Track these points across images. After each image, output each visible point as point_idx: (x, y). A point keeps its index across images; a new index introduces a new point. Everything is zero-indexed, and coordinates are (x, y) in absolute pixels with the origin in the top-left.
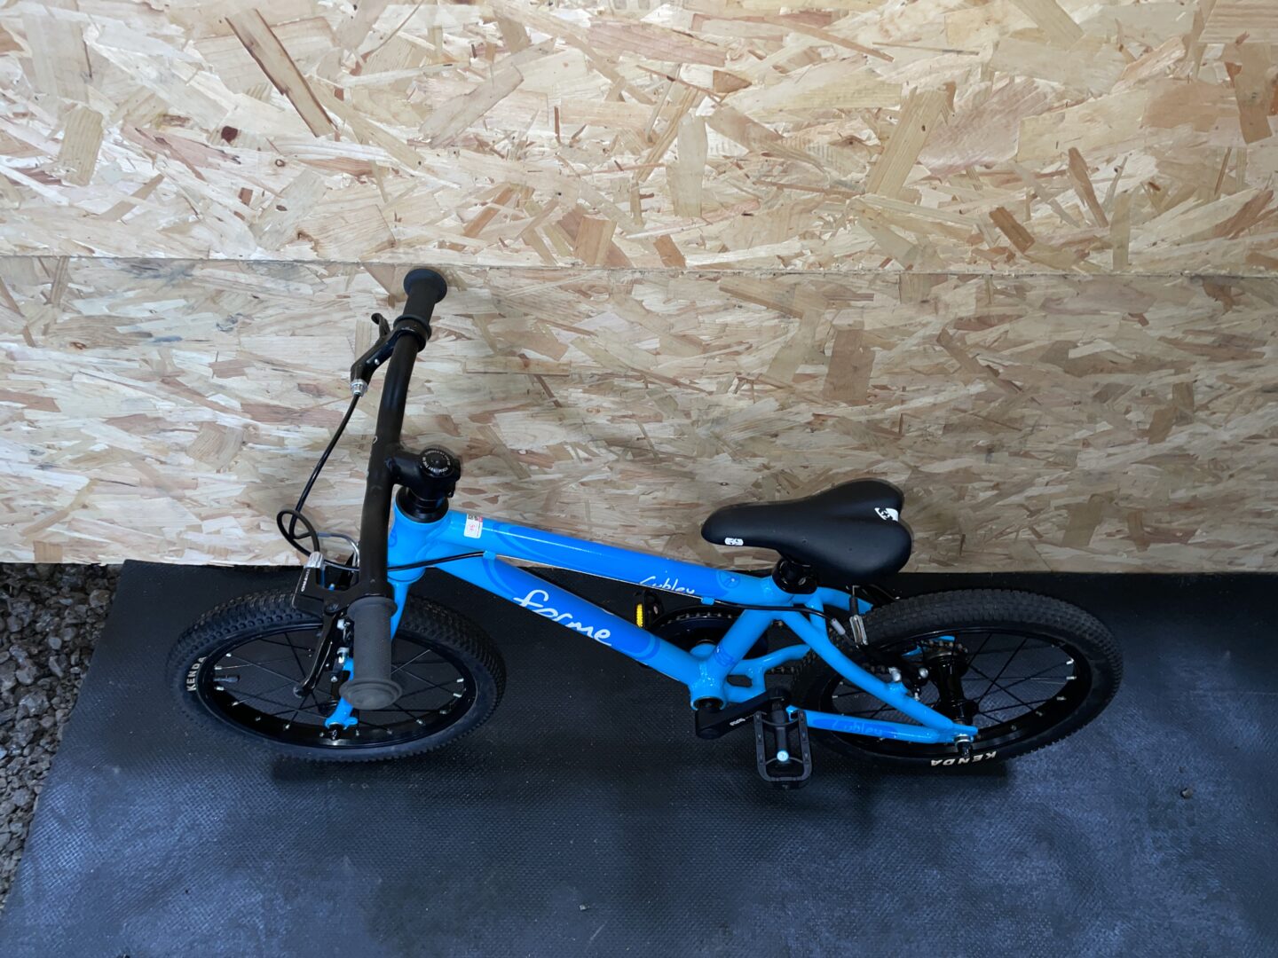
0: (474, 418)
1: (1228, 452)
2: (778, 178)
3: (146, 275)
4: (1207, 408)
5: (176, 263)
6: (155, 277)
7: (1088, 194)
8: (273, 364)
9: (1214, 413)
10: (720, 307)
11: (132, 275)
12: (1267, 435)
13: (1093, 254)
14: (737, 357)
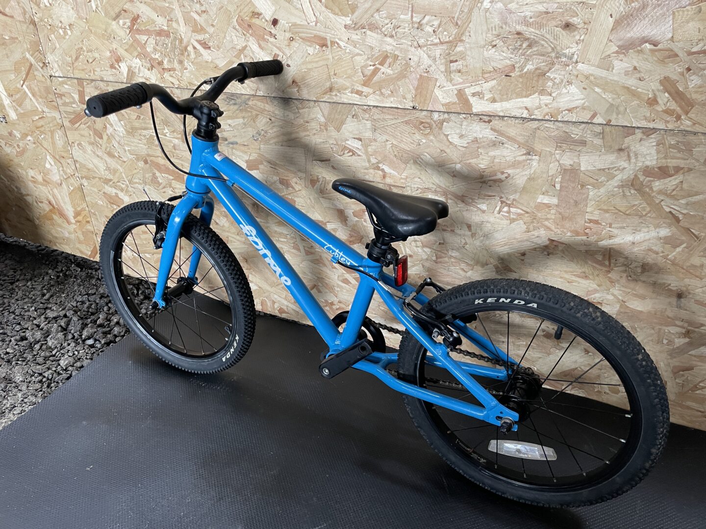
6: (235, 104)
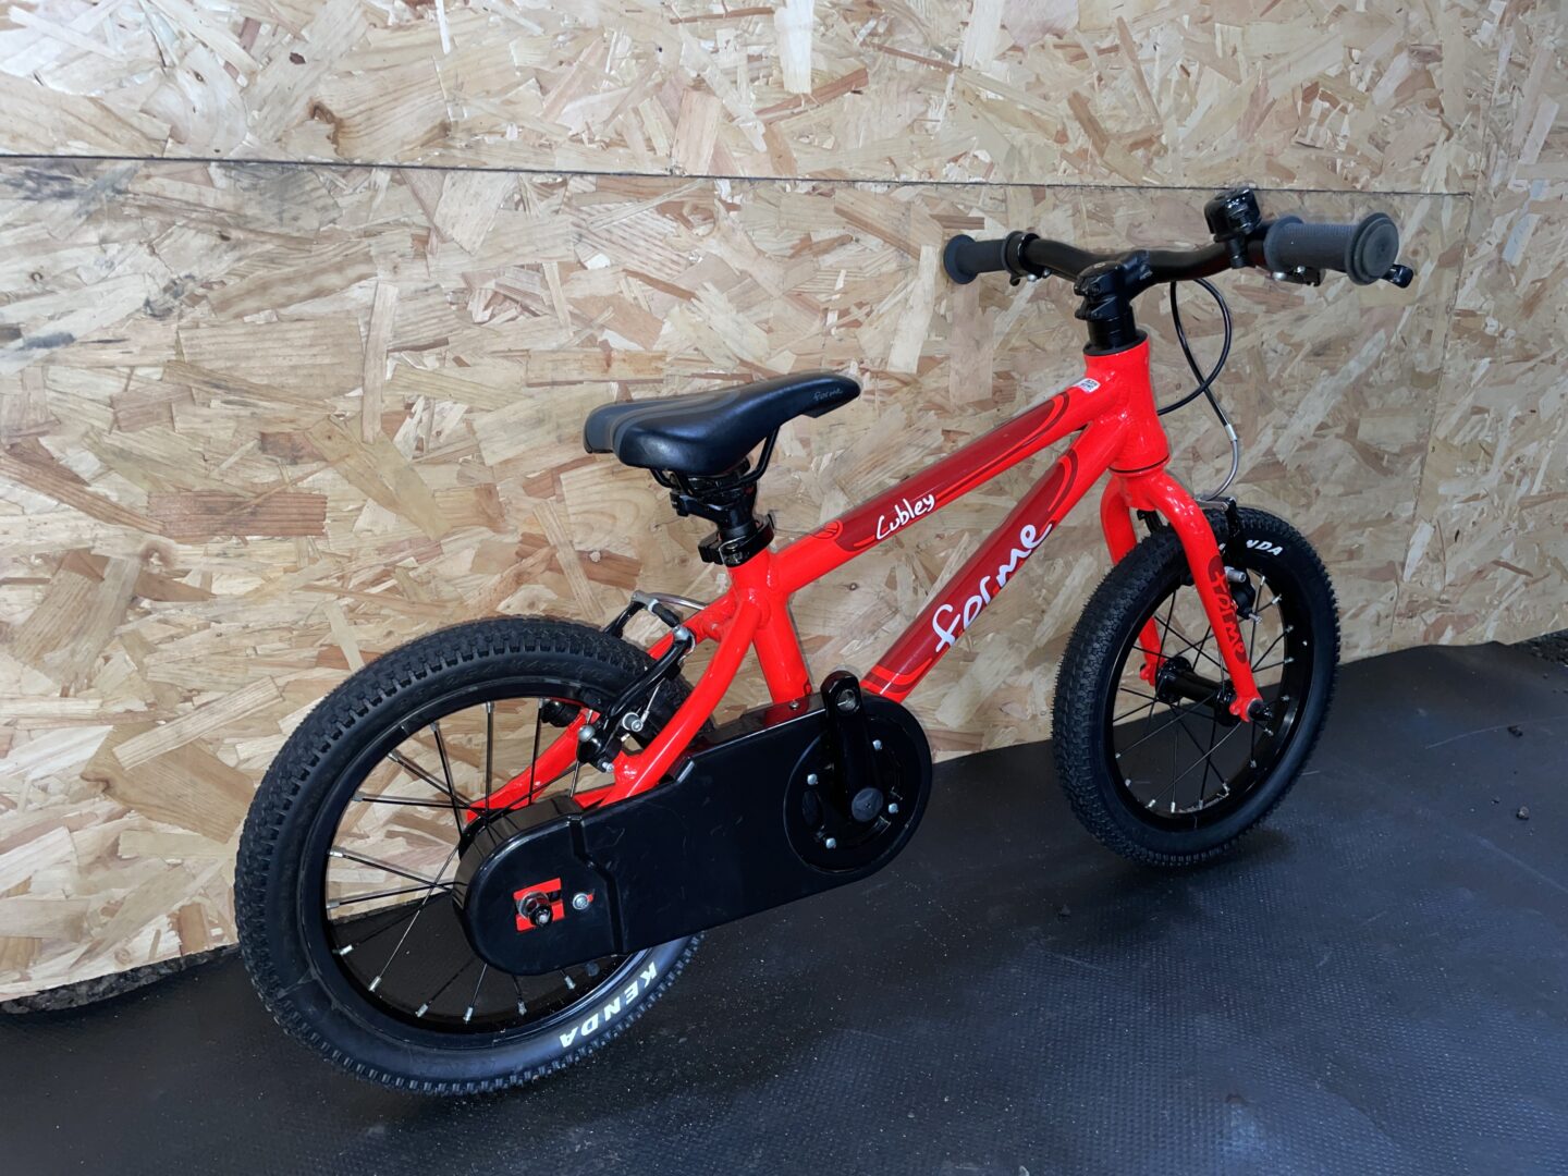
0: (531, 487)
1: (1307, 452)
2: (883, 38)
3: (46, 191)
4: (1280, 386)
5: (106, 165)
7: (1140, 78)
8: (228, 390)
9: (1285, 393)
10: (835, 240)
11: (22, 193)
12: (1330, 423)
13: (1156, 161)
14: (858, 331)
